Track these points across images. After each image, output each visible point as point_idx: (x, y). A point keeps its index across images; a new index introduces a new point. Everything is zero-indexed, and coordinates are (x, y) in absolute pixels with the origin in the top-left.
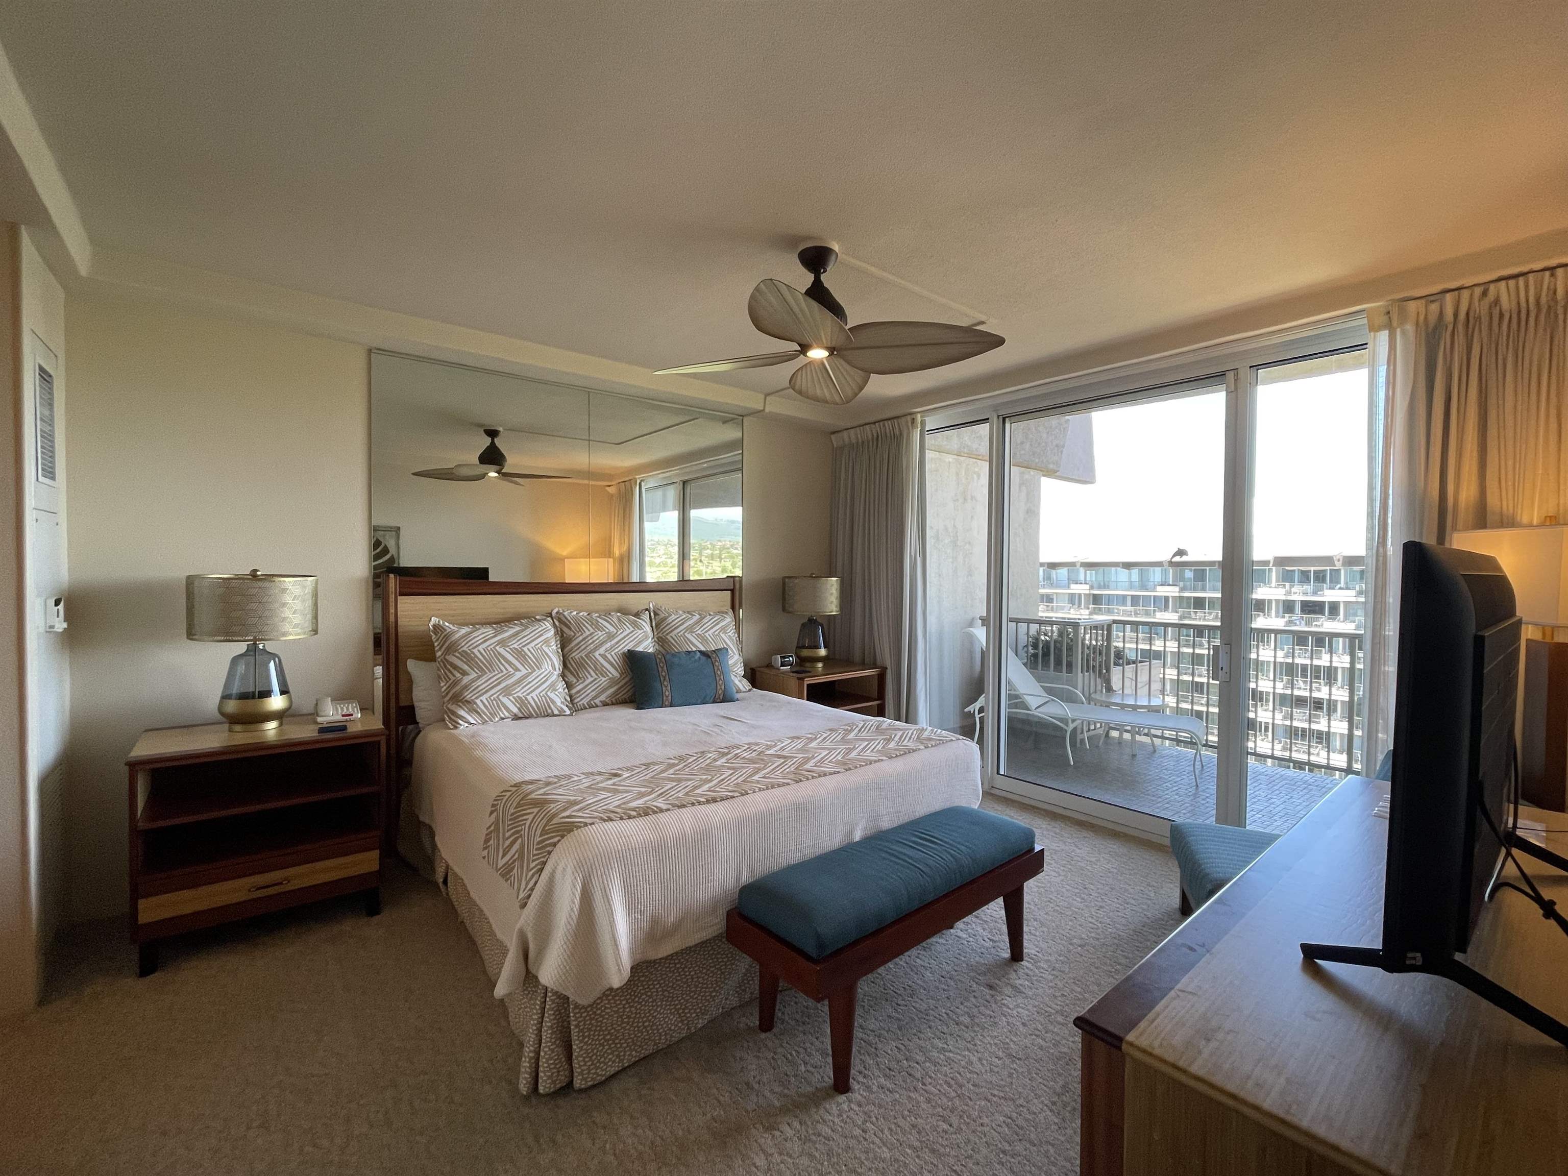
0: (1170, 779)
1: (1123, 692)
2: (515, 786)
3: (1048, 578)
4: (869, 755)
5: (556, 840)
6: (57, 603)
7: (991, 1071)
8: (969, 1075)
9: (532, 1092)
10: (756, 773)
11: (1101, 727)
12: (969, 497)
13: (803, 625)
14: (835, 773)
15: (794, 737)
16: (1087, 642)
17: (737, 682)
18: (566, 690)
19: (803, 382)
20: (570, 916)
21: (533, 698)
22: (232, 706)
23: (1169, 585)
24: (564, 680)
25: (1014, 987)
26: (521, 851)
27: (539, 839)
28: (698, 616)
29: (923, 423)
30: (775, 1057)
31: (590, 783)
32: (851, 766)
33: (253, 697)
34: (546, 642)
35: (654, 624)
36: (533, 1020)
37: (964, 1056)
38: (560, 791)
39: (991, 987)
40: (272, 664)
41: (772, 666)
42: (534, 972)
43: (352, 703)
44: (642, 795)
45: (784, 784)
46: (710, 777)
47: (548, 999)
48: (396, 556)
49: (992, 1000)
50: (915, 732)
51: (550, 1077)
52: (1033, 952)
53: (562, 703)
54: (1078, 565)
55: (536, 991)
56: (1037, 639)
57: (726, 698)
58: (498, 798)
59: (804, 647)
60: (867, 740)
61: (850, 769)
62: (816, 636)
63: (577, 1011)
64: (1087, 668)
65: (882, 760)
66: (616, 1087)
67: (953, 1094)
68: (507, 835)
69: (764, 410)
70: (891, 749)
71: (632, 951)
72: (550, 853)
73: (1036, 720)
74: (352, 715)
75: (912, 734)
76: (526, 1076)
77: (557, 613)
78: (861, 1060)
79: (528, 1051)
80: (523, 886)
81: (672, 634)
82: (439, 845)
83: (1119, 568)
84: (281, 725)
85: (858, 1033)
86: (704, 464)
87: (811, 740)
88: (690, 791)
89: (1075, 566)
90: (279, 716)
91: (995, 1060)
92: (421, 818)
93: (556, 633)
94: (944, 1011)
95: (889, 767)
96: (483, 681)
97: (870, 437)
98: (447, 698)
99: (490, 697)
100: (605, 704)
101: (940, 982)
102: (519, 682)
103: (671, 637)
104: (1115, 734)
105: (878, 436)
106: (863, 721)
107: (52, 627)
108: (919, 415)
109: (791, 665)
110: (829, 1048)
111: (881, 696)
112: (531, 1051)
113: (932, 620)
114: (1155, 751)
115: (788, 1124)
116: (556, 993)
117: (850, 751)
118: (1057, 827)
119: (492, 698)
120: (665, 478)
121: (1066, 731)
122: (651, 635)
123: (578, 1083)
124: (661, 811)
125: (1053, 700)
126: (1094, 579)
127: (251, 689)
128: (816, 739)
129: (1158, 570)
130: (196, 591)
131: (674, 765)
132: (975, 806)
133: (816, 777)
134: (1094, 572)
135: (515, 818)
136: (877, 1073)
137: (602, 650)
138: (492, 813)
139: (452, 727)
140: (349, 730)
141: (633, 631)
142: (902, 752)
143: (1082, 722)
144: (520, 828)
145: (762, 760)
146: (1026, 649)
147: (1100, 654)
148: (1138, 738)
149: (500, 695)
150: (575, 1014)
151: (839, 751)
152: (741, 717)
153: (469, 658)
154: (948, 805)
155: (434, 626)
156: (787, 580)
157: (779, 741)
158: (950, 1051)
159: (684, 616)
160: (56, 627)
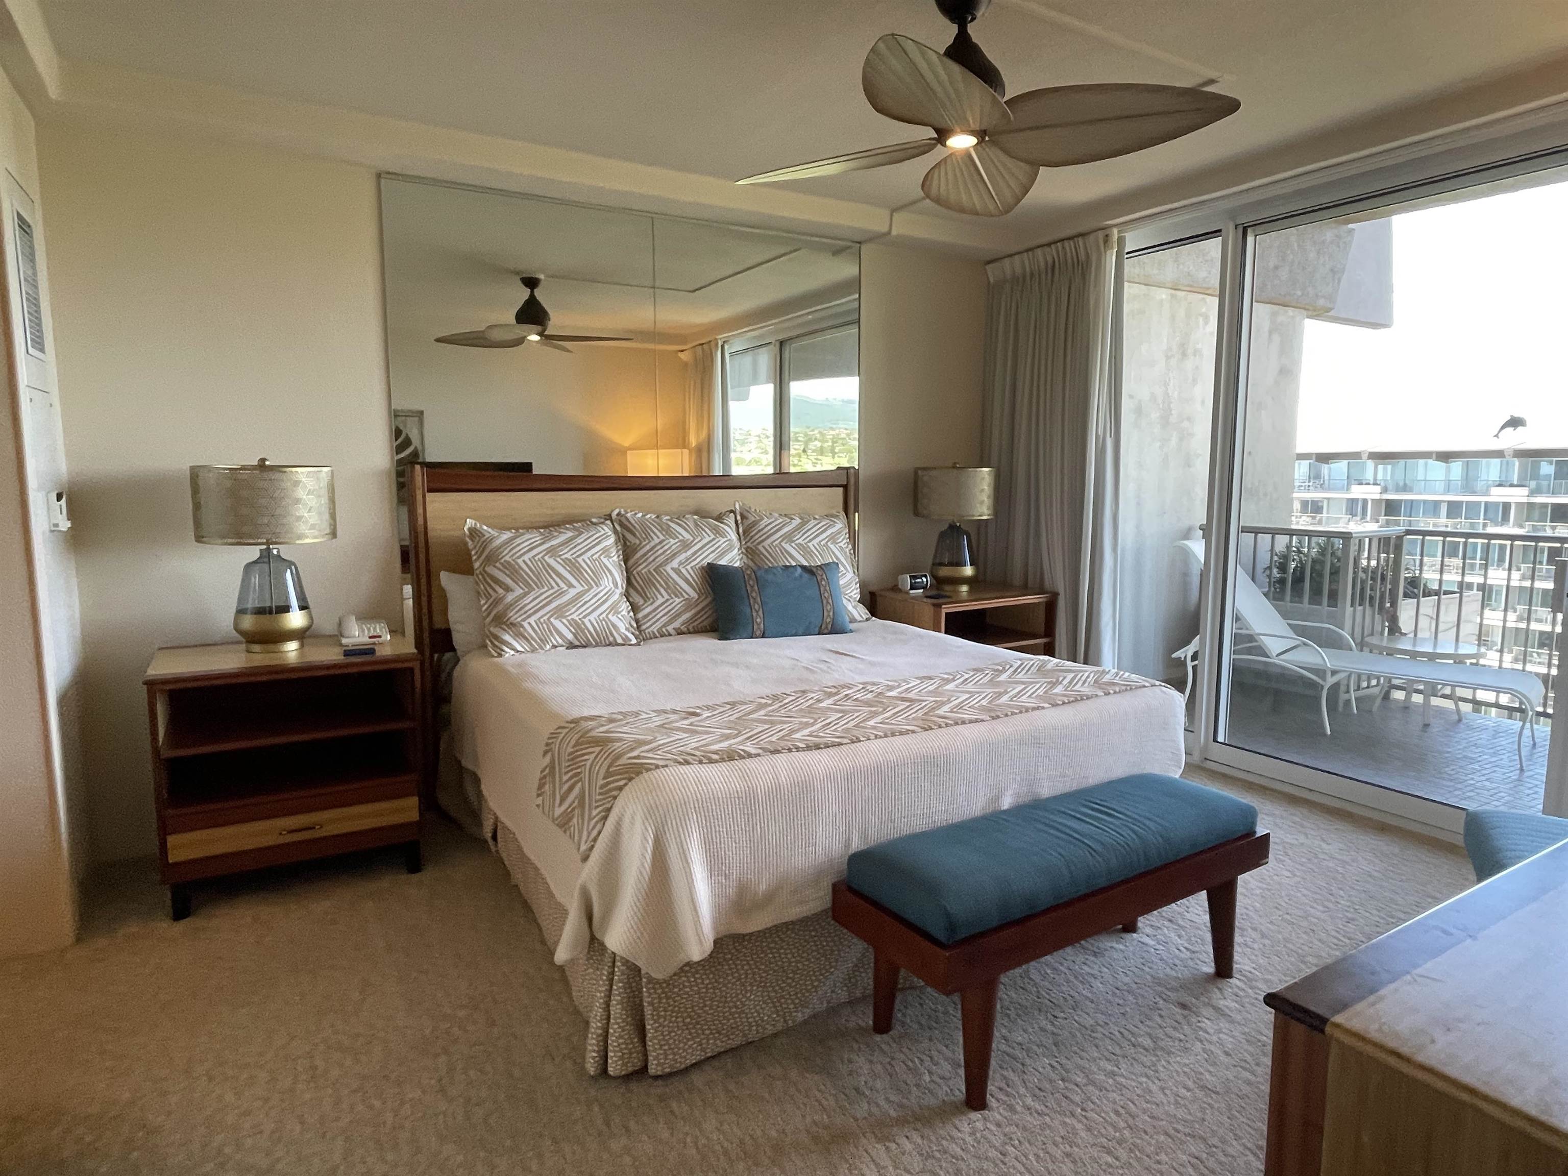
0: (1480, 759)
1: (1415, 635)
2: (571, 722)
3: (1315, 476)
4: (1025, 700)
5: (622, 783)
6: (59, 497)
7: (1177, 1103)
8: (1145, 1105)
9: (600, 1075)
10: (872, 717)
11: (1377, 685)
12: (1190, 351)
13: (942, 535)
14: (976, 721)
15: (924, 677)
16: (1364, 563)
17: (850, 608)
18: (632, 614)
19: (942, 185)
20: (641, 872)
21: (591, 622)
22: (248, 622)
23: (1512, 485)
24: (628, 600)
25: (1216, 1009)
26: (581, 798)
27: (602, 782)
28: (798, 521)
29: (1121, 241)
30: (893, 1062)
31: (662, 722)
32: (999, 714)
33: (271, 613)
34: (605, 551)
35: (741, 530)
36: (600, 992)
37: (1141, 1084)
38: (625, 729)
39: (1184, 1006)
40: (288, 575)
41: (900, 591)
42: (598, 936)
43: (379, 623)
44: (727, 737)
45: (907, 732)
46: (812, 721)
47: (616, 969)
48: (420, 448)
49: (1183, 1022)
50: (1092, 675)
51: (621, 1058)
52: (1247, 968)
53: (627, 629)
54: (1365, 456)
55: (602, 960)
56: (1285, 558)
57: (836, 629)
58: (553, 735)
59: (941, 564)
60: (1023, 683)
61: (998, 717)
62: (960, 548)
63: (651, 986)
64: (1360, 598)
65: (1043, 708)
66: (697, 1078)
67: (1122, 1124)
68: (565, 778)
69: (889, 233)
70: (1056, 694)
71: (717, 922)
72: (615, 798)
73: (1279, 670)
74: (380, 637)
75: (1088, 677)
76: (594, 1054)
77: (618, 514)
78: (1002, 1075)
79: (595, 1026)
80: (584, 838)
81: (766, 544)
82: (485, 792)
83: (1430, 461)
84: (302, 646)
85: (997, 1044)
86: (806, 315)
87: (948, 681)
88: (786, 735)
89: (1361, 459)
90: (300, 635)
91: (1183, 1092)
92: (464, 763)
93: (617, 542)
94: (1116, 1028)
95: (1052, 717)
96: (531, 598)
97: (1042, 264)
98: (489, 620)
99: (539, 619)
100: (680, 633)
101: (1114, 994)
102: (574, 601)
103: (764, 547)
104: (1399, 695)
105: (1054, 262)
106: (1020, 660)
107: (56, 525)
108: (1115, 231)
109: (924, 588)
110: (962, 1057)
111: (1049, 631)
112: (598, 1028)
113: (1127, 529)
114: (1460, 720)
115: (907, 1137)
116: (626, 962)
117: (1000, 695)
118: (1297, 815)
119: (542, 620)
120: (754, 337)
121: (1322, 687)
122: (737, 545)
123: (653, 1069)
124: (750, 755)
125: (1305, 644)
126: (1389, 478)
127: (268, 604)
128: (953, 680)
129: (1496, 462)
130: (201, 483)
131: (766, 705)
132: (1176, 773)
133: (951, 725)
134: (1389, 467)
135: (573, 758)
136: (1022, 1090)
137: (675, 564)
138: (546, 753)
139: (496, 655)
140: (378, 654)
141: (714, 539)
142: (1072, 699)
143: (1349, 676)
144: (579, 770)
145: (882, 703)
146: (1268, 572)
147: (1383, 578)
148: (1435, 701)
149: (551, 616)
150: (648, 989)
151: (983, 695)
152: (855, 652)
153: (513, 570)
154: (1136, 771)
155: (469, 529)
156: (920, 472)
157: (905, 681)
158: (1122, 1076)
159: (781, 520)
160: (60, 525)
